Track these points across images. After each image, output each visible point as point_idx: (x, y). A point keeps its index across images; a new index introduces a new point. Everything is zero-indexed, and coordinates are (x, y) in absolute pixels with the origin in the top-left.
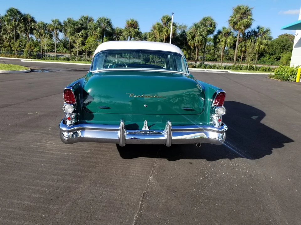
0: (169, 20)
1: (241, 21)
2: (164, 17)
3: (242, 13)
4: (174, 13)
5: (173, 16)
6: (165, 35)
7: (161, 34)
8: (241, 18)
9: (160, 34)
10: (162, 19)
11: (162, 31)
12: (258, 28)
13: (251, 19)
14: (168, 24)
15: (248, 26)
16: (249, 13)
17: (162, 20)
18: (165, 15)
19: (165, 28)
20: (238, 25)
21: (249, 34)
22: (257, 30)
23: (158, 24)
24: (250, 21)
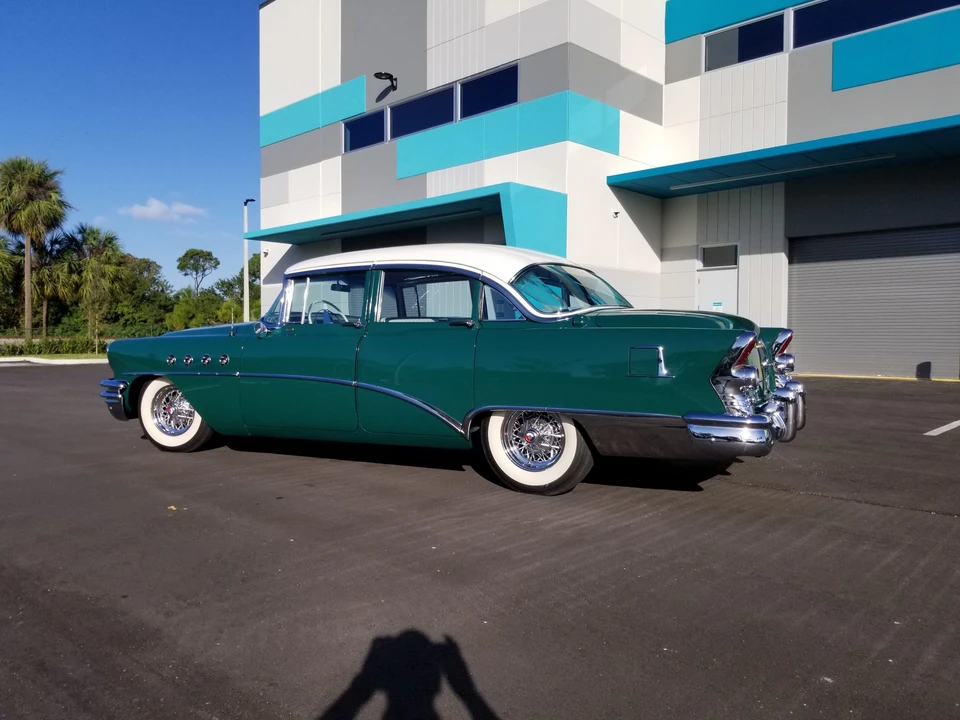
1: (34, 206)
3: (30, 182)
8: (30, 198)
12: (82, 230)
13: (62, 203)
15: (53, 222)
16: (51, 183)
20: (22, 217)
21: (57, 246)
22: (79, 237)
24: (59, 209)
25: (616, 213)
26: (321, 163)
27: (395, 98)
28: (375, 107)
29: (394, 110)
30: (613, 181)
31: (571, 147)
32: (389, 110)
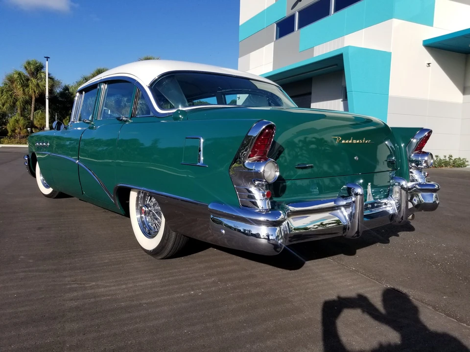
0: (39, 68)
2: (29, 63)
4: (49, 58)
5: (47, 62)
6: (35, 92)
7: (26, 90)
9: (24, 90)
10: (26, 65)
11: (28, 86)
14: (38, 75)
17: (26, 68)
18: (31, 59)
19: (34, 81)
23: (19, 74)
25: (429, 64)
26: (264, 47)
27: (301, 6)
28: (291, 12)
29: (300, 12)
30: (427, 43)
31: (396, 22)
32: (297, 13)
